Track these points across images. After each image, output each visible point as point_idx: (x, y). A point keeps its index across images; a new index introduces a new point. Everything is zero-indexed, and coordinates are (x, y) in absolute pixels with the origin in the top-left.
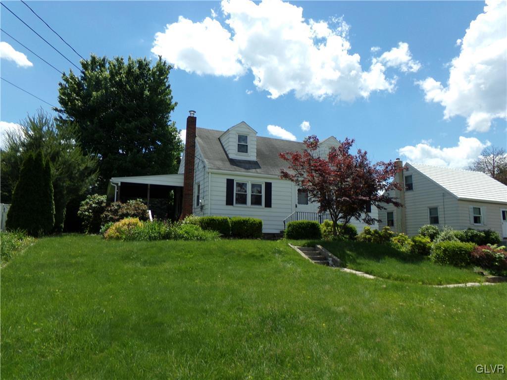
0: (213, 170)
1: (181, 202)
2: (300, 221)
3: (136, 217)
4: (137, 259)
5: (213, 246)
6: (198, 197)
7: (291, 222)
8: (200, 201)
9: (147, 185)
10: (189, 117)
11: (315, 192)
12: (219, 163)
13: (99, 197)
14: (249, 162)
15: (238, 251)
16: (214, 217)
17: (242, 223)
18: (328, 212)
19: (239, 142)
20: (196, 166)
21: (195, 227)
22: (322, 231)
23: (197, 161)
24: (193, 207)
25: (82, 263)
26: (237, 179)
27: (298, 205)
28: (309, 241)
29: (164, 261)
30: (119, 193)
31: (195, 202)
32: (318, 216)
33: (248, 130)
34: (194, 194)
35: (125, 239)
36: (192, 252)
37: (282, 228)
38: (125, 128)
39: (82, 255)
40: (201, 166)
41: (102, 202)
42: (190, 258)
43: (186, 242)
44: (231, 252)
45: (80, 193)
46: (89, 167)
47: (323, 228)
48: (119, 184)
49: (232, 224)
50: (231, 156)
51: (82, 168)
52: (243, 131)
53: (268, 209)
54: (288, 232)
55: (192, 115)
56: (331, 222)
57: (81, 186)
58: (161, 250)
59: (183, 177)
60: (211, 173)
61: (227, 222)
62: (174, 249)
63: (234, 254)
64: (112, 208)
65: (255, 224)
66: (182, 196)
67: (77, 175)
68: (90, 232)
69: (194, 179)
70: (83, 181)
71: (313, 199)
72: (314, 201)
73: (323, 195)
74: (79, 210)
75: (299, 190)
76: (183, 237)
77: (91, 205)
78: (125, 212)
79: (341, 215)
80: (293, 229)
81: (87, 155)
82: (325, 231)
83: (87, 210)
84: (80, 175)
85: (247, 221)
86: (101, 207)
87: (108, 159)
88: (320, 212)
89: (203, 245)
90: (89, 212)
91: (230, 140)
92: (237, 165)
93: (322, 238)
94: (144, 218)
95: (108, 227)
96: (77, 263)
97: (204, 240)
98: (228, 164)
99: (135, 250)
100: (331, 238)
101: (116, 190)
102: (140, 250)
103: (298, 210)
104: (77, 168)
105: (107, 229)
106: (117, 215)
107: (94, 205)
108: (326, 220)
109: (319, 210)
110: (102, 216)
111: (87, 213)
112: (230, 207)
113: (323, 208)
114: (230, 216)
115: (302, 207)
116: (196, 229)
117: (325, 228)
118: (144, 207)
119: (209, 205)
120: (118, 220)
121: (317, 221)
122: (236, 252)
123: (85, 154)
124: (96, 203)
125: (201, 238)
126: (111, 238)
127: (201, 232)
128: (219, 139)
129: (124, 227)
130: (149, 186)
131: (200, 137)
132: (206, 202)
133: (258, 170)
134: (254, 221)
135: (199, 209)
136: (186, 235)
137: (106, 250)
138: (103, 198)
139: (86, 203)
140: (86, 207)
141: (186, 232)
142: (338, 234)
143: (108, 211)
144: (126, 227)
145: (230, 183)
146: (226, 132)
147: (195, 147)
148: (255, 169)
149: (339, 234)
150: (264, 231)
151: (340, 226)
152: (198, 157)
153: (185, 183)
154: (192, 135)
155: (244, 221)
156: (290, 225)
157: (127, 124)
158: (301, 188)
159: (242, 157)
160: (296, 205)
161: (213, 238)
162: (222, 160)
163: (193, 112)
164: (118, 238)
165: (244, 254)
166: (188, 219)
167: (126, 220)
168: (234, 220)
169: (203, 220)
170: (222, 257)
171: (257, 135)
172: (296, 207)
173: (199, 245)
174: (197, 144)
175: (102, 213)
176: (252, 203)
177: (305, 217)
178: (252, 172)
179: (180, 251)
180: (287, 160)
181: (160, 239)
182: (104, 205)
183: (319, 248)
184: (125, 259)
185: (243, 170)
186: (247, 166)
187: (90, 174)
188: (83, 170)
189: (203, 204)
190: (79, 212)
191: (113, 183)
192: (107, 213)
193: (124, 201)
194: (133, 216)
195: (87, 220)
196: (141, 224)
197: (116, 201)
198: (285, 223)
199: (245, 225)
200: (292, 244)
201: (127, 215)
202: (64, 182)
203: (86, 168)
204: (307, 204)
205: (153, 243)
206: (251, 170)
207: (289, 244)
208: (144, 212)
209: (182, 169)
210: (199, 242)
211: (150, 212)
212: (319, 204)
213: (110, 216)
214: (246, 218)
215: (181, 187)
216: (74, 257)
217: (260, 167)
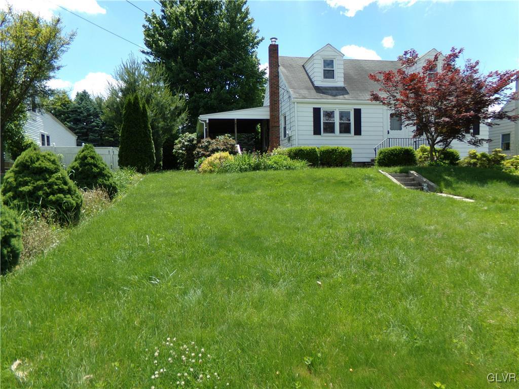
0: (299, 100)
1: (268, 135)
2: (392, 147)
3: (226, 151)
4: (231, 188)
5: (302, 174)
6: (285, 128)
7: (382, 149)
8: (287, 132)
9: (233, 120)
10: (271, 45)
11: (410, 115)
12: (304, 92)
13: (190, 135)
14: (336, 88)
15: (327, 178)
16: (302, 147)
17: (330, 152)
18: (424, 136)
19: (324, 67)
20: (281, 97)
21: (283, 157)
22: (418, 157)
23: (281, 91)
24: (281, 139)
25: (184, 193)
26: (324, 108)
27: (390, 131)
28: (402, 168)
29: (256, 190)
30: (208, 130)
31: (282, 134)
32: (412, 141)
33: (334, 53)
34: (280, 126)
35: (218, 172)
36: (282, 180)
37: (373, 156)
38: (208, 64)
39: (183, 187)
40: (286, 97)
41: (193, 140)
42: (280, 186)
43: (276, 172)
44: (320, 179)
45: (174, 132)
46: (179, 107)
47: (418, 154)
48: (207, 121)
49: (320, 153)
50: (317, 84)
51: (172, 108)
52: (329, 55)
53: (357, 137)
54: (379, 160)
55: (274, 43)
56: (428, 148)
57: (173, 125)
58: (252, 180)
59: (268, 109)
60: (297, 103)
61: (316, 151)
62: (265, 178)
63: (323, 181)
64: (203, 144)
65: (344, 153)
66: (268, 129)
67: (169, 115)
68: (185, 168)
69: (280, 111)
70: (175, 120)
71: (407, 122)
72: (408, 125)
73: (419, 117)
74: (174, 149)
75: (392, 115)
76: (272, 167)
77: (184, 143)
78: (215, 147)
79: (439, 139)
80: (384, 156)
81: (176, 95)
82: (421, 157)
83: (181, 148)
84: (171, 115)
85: (336, 150)
86: (193, 144)
87: (194, 97)
88: (415, 137)
89: (293, 174)
90: (183, 150)
91: (315, 66)
92: (323, 93)
93: (417, 164)
94: (234, 153)
95: (202, 162)
96: (179, 193)
97: (293, 169)
98: (314, 92)
99: (228, 180)
100: (426, 164)
101: (205, 128)
102: (233, 180)
103: (390, 136)
104: (168, 108)
105: (201, 164)
106: (208, 151)
107: (186, 143)
108: (422, 145)
109: (413, 134)
110: (194, 152)
111: (181, 151)
112: (317, 137)
113: (419, 132)
114: (318, 146)
115: (395, 133)
116: (285, 160)
117: (421, 154)
118: (232, 141)
119: (297, 136)
120: (209, 156)
121: (411, 147)
122: (326, 180)
123: (174, 95)
124: (188, 141)
125: (289, 167)
126: (205, 171)
127: (289, 161)
128: (303, 66)
129: (216, 161)
130: (236, 121)
131: (283, 66)
132: (294, 133)
133: (346, 96)
134: (343, 150)
135: (287, 141)
136: (275, 165)
137: (202, 182)
138: (194, 136)
139: (179, 142)
140: (179, 146)
141: (275, 163)
142: (435, 159)
143: (199, 147)
144: (217, 161)
145: (317, 111)
146: (310, 58)
147: (278, 77)
148: (343, 95)
149: (437, 159)
150: (353, 160)
151: (438, 152)
152: (283, 87)
153: (271, 115)
154: (275, 65)
155: (333, 150)
156: (381, 153)
157: (208, 60)
158: (394, 112)
159: (329, 83)
160: (388, 131)
161: (302, 167)
162: (307, 88)
163: (274, 40)
164: (211, 172)
165: (334, 181)
166: (275, 151)
167: (217, 155)
168: (322, 149)
169: (291, 151)
170: (312, 184)
171: (344, 58)
172: (388, 133)
173: (289, 174)
174: (281, 74)
175: (194, 151)
176: (341, 132)
177: (398, 144)
178: (340, 99)
179: (270, 180)
180: (378, 80)
181: (250, 170)
182: (195, 142)
183: (413, 174)
184: (220, 189)
185: (330, 97)
186: (334, 92)
187: (179, 114)
188: (174, 110)
189: (290, 136)
190: (174, 150)
191: (201, 121)
192: (199, 150)
193: (213, 137)
194: (224, 150)
195: (182, 157)
196: (231, 157)
197: (206, 137)
198: (375, 151)
199: (334, 154)
200: (383, 171)
201: (217, 150)
202: (159, 123)
203: (176, 108)
204: (401, 129)
205: (244, 174)
206: (338, 97)
207: (380, 171)
208: (233, 146)
209: (267, 101)
210: (288, 171)
211: (238, 146)
212: (415, 128)
213: (202, 152)
214: (334, 147)
215: (267, 120)
216: (177, 188)
217: (348, 93)
